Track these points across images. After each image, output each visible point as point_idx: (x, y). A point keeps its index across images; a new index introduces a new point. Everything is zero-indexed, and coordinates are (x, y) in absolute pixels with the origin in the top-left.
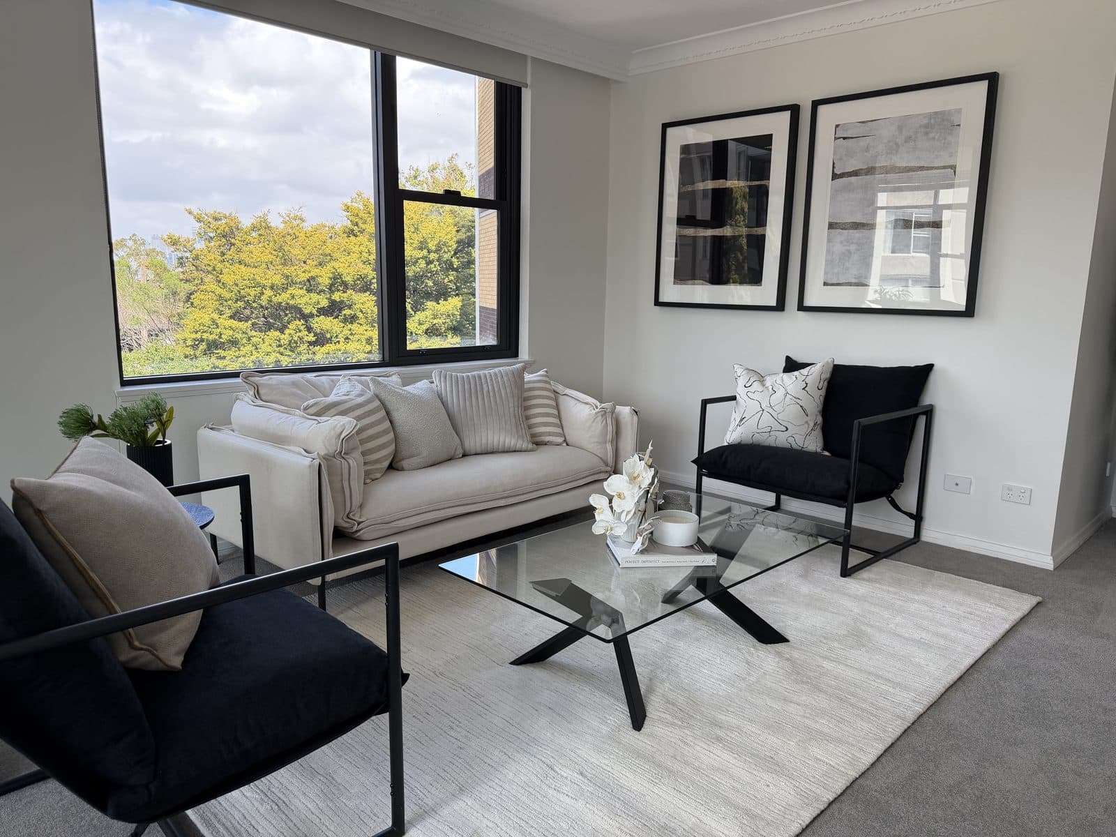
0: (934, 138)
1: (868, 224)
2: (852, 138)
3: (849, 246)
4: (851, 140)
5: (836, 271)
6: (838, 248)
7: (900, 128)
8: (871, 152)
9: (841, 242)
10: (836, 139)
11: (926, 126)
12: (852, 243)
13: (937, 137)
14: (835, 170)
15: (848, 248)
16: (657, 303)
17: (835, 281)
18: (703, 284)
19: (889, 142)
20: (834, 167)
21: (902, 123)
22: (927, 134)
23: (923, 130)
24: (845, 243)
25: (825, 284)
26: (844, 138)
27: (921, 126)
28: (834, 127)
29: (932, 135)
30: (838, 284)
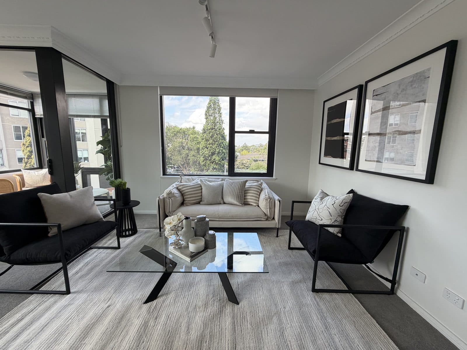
0: (415, 87)
1: (383, 134)
2: (379, 94)
3: (375, 144)
4: (379, 95)
5: (370, 154)
6: (371, 145)
7: (399, 85)
8: (386, 100)
9: (373, 142)
10: (373, 96)
11: (412, 82)
12: (377, 142)
13: (416, 86)
14: (372, 110)
15: (375, 145)
16: (320, 163)
17: (369, 160)
18: (331, 157)
19: (394, 93)
20: (372, 109)
21: (400, 83)
22: (412, 85)
23: (410, 84)
24: (374, 143)
25: (366, 160)
26: (376, 95)
27: (409, 83)
28: (373, 91)
29: (414, 86)
30: (370, 161)
